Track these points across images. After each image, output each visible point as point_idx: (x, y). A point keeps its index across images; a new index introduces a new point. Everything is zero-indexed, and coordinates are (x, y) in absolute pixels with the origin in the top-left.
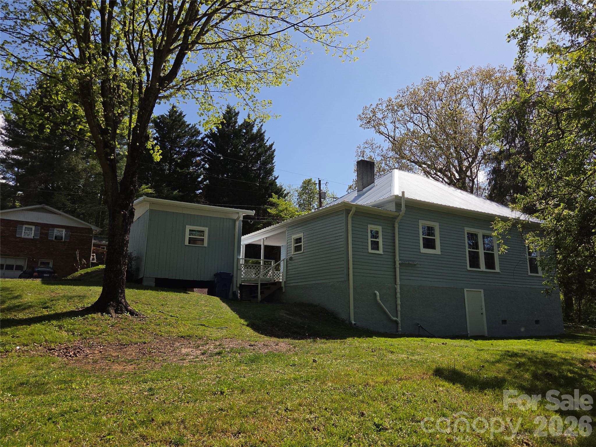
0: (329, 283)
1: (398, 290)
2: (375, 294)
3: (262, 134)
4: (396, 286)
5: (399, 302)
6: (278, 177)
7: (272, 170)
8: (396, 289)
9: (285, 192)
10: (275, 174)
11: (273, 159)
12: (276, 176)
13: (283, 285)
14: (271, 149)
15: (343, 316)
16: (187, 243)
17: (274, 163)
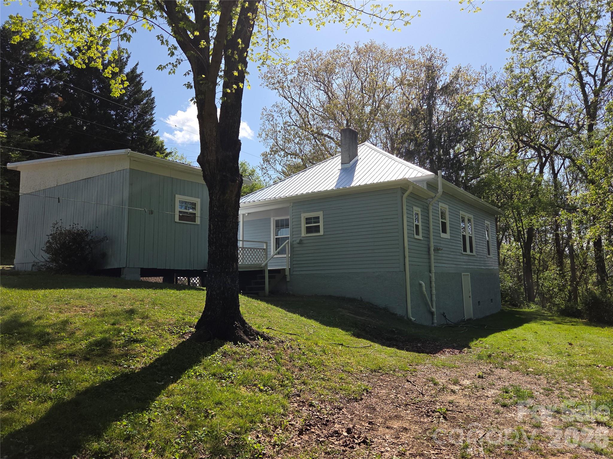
0: (374, 273)
1: (433, 279)
2: (420, 284)
3: (139, 75)
4: (431, 274)
5: (434, 291)
6: (157, 132)
7: (151, 122)
8: (430, 277)
9: (168, 151)
10: (154, 128)
11: (152, 108)
12: (155, 131)
13: (287, 273)
14: (150, 96)
15: (399, 312)
16: (177, 219)
17: (153, 114)
